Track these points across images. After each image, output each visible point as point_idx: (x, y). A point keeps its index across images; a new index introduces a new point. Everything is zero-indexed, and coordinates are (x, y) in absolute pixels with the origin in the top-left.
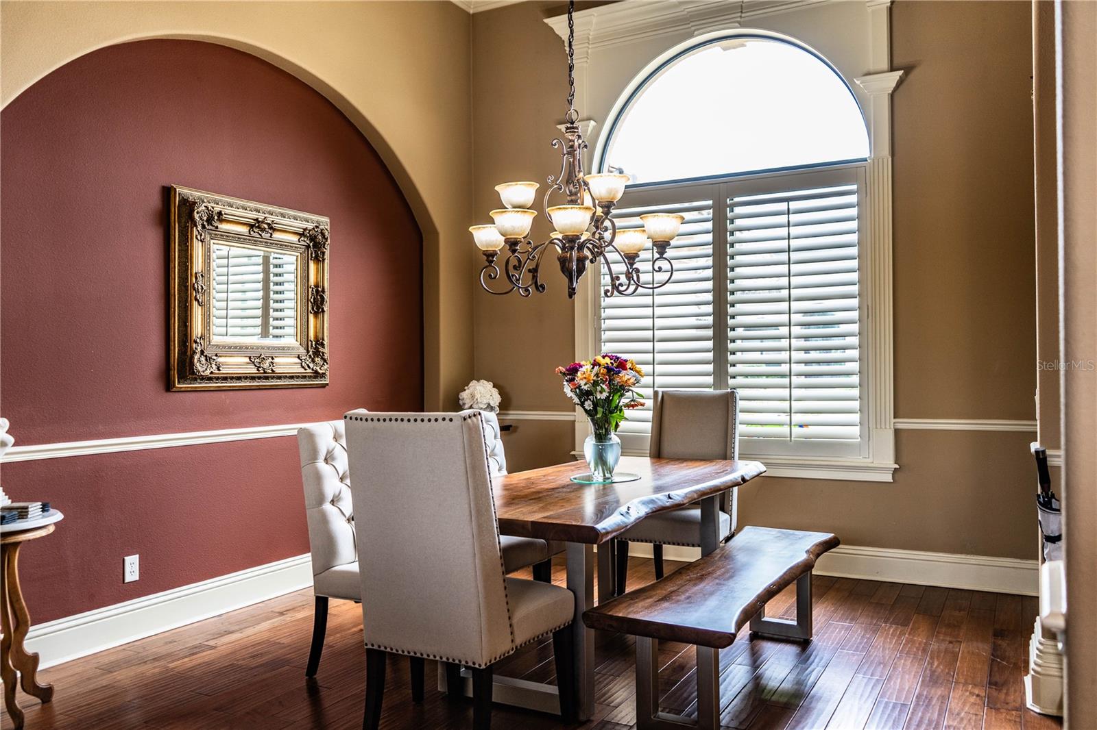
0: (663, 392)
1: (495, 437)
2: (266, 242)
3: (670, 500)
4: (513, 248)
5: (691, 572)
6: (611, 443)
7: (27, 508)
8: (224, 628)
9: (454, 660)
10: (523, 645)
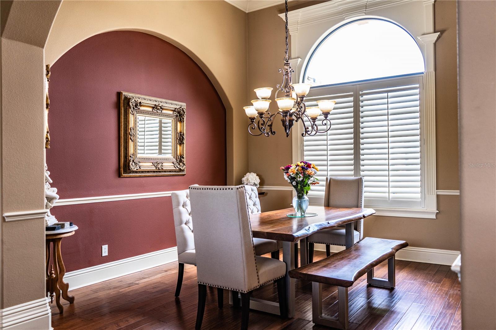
0: (330, 178)
1: (256, 197)
2: (159, 114)
3: (328, 224)
4: (261, 116)
5: (338, 256)
6: (304, 200)
7: (64, 224)
8: (143, 277)
9: (236, 290)
10: (263, 284)
